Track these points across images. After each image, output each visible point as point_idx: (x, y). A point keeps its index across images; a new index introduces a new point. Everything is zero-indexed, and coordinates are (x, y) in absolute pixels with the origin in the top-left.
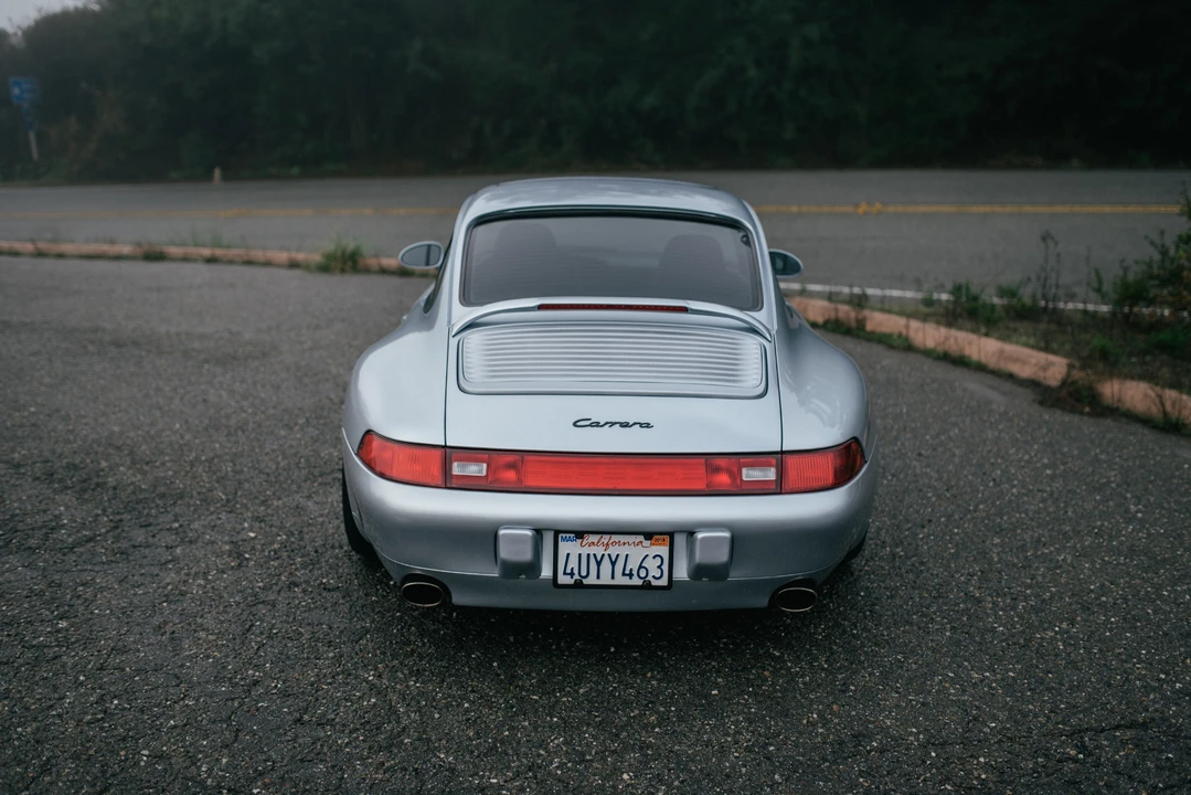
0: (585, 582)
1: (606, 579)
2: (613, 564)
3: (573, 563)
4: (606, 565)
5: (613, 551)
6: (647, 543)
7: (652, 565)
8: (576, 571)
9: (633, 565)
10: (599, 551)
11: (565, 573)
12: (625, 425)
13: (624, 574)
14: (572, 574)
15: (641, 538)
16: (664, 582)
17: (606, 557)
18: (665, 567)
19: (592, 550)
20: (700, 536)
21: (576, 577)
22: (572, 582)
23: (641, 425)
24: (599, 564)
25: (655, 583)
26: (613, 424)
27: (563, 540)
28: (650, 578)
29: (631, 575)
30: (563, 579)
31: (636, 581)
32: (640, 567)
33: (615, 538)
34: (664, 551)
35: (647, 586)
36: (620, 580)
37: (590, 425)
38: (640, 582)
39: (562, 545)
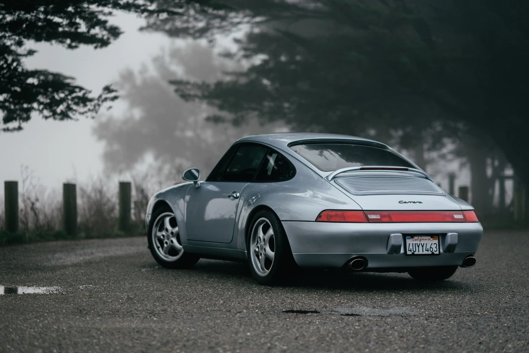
0: (415, 253)
1: (421, 253)
2: (423, 246)
3: (411, 247)
4: (421, 247)
5: (422, 242)
6: (432, 239)
7: (434, 246)
8: (412, 250)
9: (428, 247)
10: (418, 242)
11: (409, 250)
12: (414, 202)
13: (426, 250)
14: (411, 251)
15: (430, 237)
16: (437, 253)
17: (420, 244)
18: (438, 247)
19: (416, 242)
20: (449, 234)
21: (412, 252)
22: (411, 253)
23: (419, 202)
24: (418, 246)
25: (435, 253)
26: (410, 202)
27: (408, 239)
28: (433, 251)
29: (428, 250)
30: (409, 253)
31: (430, 253)
32: (431, 247)
33: (423, 238)
34: (436, 242)
35: (433, 254)
36: (425, 252)
37: (404, 203)
38: (431, 253)
39: (407, 240)
